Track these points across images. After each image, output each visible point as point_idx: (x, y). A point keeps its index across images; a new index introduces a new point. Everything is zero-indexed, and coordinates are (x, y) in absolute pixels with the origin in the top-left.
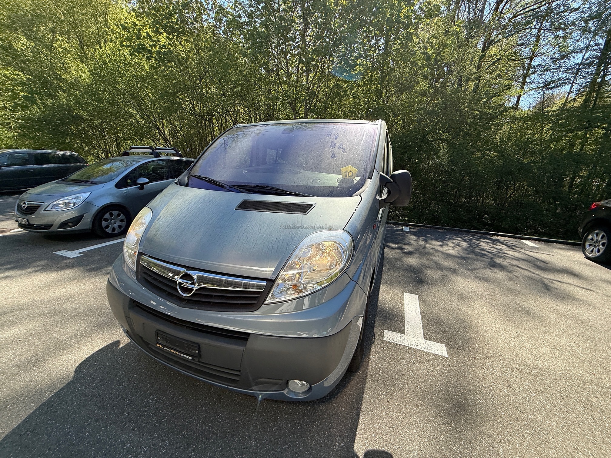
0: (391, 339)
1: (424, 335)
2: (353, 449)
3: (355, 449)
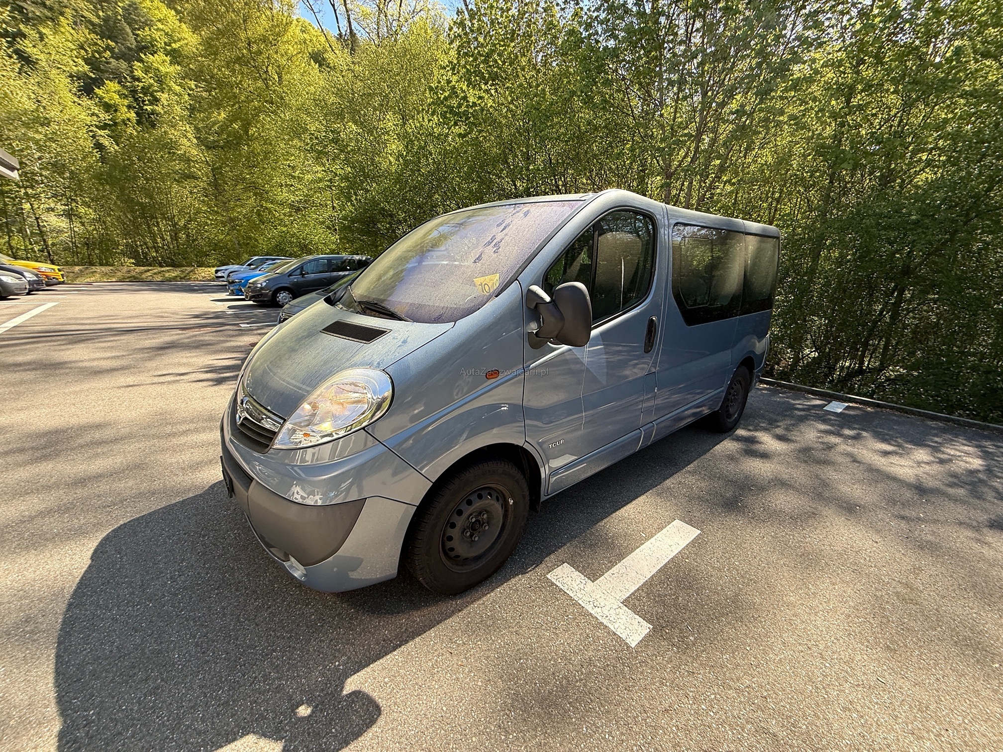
0: (561, 579)
1: (629, 597)
2: (346, 679)
3: (349, 680)
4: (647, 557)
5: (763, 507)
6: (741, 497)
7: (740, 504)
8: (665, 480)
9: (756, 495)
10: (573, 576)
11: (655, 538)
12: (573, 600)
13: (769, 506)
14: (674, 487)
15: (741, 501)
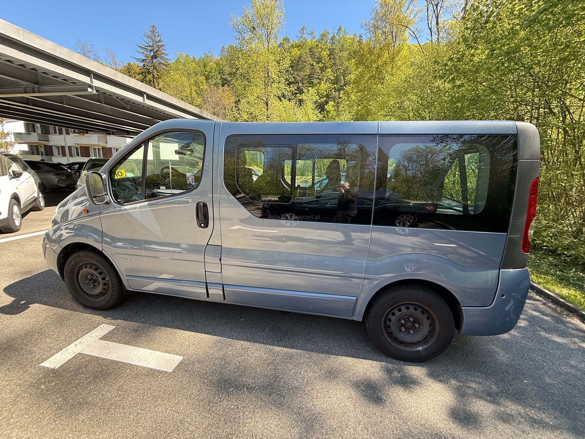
0: (100, 329)
1: (84, 354)
3: (35, 304)
4: (128, 353)
5: (238, 408)
6: (247, 389)
7: (231, 390)
8: (244, 340)
9: (261, 399)
10: (104, 332)
11: (153, 351)
12: (82, 336)
13: (244, 413)
14: (236, 347)
15: (240, 390)
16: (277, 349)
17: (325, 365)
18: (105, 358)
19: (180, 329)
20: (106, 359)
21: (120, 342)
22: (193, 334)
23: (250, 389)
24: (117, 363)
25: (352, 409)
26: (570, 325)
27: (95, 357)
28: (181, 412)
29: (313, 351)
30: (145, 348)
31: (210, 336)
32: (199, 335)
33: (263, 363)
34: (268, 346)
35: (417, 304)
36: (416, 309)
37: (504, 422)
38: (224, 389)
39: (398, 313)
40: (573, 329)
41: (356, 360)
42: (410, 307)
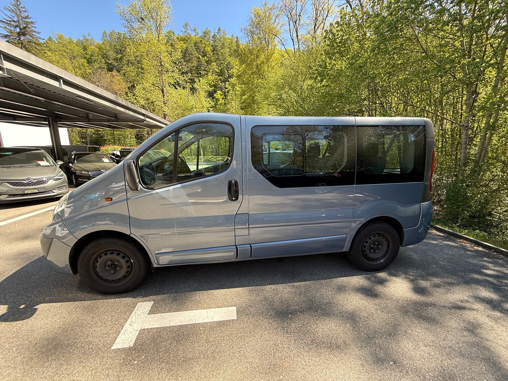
0: (140, 307)
1: (147, 329)
3: (41, 304)
4: (187, 316)
5: (304, 325)
6: (299, 313)
7: (290, 316)
8: (269, 285)
9: (314, 315)
10: (146, 308)
11: (208, 310)
12: (129, 317)
13: (310, 326)
14: (268, 290)
15: (296, 314)
16: (296, 284)
17: (334, 286)
18: (170, 325)
19: (213, 289)
20: (172, 326)
21: (170, 311)
22: (226, 290)
23: (302, 312)
24: (186, 326)
25: (367, 304)
26: (433, 234)
27: (160, 328)
28: (269, 339)
29: (319, 279)
30: (198, 309)
31: (242, 288)
32: (232, 289)
33: (295, 295)
34: (289, 284)
35: (380, 232)
36: (379, 236)
37: (438, 288)
38: (285, 317)
39: (369, 241)
40: (436, 236)
41: (348, 278)
42: (375, 235)
